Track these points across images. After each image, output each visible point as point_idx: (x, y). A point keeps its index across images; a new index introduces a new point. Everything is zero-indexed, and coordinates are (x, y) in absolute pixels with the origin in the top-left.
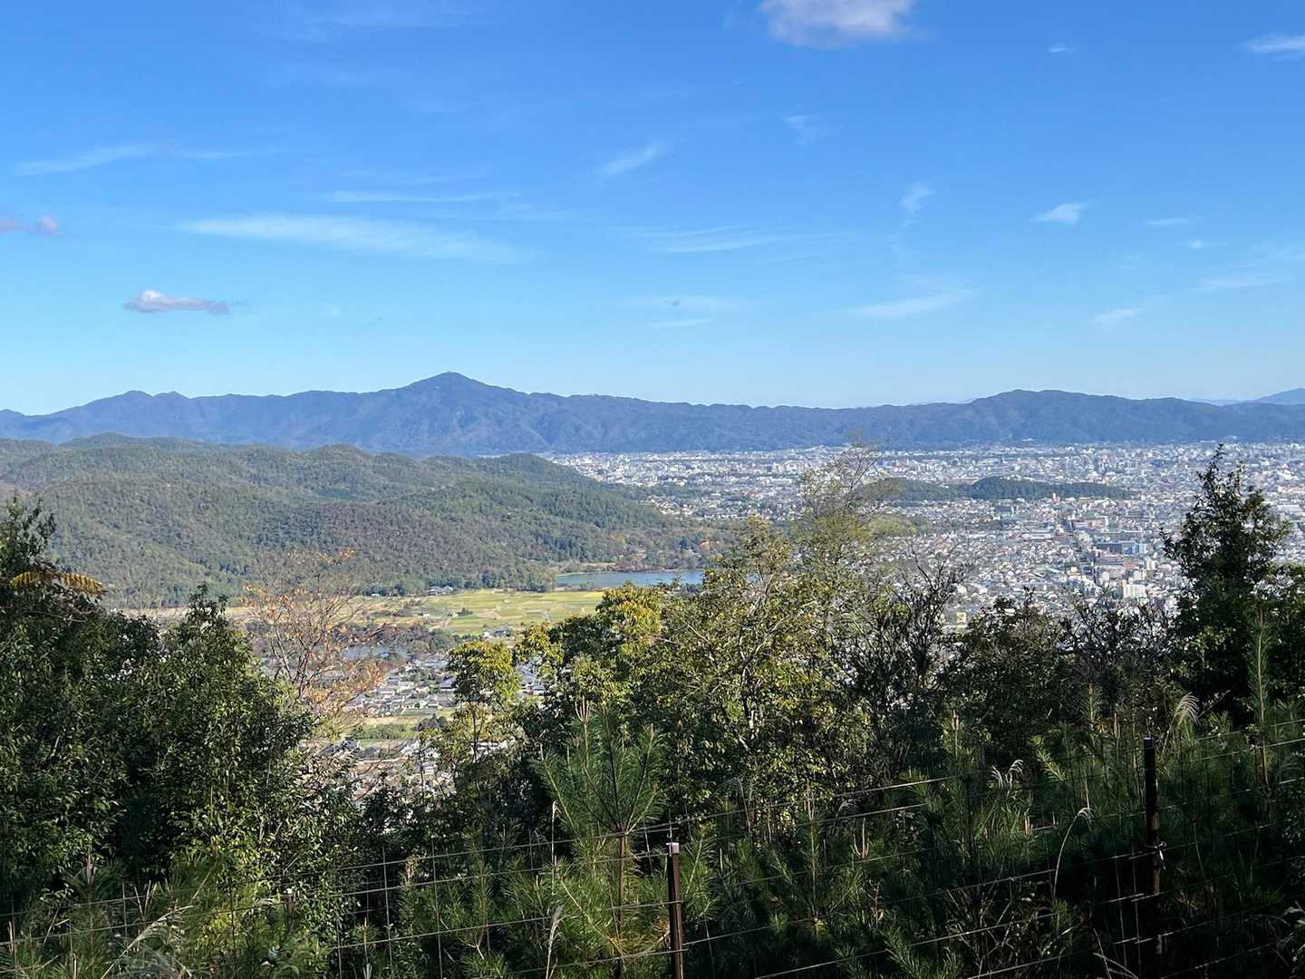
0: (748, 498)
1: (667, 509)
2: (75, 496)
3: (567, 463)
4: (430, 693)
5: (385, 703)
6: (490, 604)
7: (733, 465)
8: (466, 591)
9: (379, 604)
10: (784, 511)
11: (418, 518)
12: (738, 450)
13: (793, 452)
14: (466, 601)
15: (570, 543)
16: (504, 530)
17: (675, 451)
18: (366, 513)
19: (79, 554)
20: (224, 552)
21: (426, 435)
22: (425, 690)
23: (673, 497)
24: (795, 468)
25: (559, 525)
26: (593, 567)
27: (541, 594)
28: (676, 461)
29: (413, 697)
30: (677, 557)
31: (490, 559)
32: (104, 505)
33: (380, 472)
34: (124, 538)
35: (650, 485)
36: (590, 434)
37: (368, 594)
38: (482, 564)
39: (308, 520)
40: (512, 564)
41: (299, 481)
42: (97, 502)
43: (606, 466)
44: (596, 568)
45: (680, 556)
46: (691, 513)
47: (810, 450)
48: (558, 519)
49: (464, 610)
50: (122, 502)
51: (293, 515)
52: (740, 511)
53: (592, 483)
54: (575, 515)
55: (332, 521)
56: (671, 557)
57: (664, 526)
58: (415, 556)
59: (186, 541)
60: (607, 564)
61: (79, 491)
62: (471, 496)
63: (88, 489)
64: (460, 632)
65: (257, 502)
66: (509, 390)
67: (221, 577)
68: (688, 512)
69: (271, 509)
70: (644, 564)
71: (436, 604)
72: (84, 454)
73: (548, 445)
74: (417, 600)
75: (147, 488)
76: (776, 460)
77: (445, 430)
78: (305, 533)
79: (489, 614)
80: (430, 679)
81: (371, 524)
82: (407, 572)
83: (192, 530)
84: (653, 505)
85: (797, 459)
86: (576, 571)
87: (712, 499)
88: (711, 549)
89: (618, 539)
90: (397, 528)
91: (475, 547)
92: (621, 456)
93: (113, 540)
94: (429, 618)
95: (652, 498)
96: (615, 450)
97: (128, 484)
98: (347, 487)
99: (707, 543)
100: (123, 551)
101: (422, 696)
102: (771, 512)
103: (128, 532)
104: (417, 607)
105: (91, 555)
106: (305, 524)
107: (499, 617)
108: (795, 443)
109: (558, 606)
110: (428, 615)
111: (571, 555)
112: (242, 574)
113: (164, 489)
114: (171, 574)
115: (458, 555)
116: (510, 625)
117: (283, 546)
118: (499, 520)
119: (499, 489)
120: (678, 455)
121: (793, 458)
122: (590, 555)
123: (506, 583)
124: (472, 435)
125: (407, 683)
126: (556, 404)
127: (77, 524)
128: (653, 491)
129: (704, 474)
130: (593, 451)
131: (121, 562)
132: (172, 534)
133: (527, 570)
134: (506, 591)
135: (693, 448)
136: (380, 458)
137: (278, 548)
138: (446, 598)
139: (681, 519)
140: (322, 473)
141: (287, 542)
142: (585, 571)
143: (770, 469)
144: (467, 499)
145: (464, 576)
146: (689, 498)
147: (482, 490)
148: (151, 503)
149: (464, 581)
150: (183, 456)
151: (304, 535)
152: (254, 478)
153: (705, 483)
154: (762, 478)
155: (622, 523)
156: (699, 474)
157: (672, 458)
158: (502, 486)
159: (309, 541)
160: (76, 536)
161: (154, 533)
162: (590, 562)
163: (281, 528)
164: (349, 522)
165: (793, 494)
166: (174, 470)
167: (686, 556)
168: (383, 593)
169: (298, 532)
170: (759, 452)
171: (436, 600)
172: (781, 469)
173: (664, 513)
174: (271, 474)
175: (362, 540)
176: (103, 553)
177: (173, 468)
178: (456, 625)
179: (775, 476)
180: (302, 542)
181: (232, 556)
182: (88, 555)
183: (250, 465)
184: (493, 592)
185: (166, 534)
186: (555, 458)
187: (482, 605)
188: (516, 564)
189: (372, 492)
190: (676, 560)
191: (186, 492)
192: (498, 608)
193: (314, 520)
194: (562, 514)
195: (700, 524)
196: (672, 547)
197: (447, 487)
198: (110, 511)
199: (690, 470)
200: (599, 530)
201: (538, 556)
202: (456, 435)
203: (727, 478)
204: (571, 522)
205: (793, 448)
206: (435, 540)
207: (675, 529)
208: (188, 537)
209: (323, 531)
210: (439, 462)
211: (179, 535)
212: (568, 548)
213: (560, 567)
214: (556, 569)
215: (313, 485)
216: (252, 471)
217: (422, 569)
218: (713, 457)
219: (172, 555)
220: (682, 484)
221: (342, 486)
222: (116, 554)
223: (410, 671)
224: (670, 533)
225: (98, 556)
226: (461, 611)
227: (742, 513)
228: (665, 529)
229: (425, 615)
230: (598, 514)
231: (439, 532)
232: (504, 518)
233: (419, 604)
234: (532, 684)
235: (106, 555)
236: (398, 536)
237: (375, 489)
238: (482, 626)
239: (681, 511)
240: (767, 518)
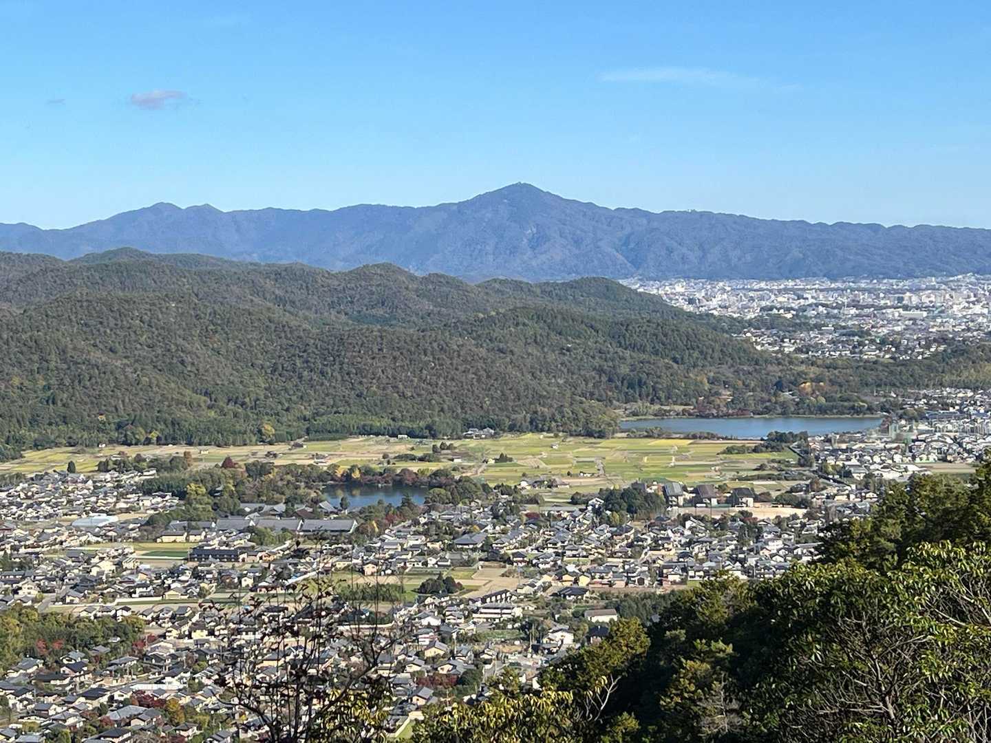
0: (868, 333)
1: (763, 344)
2: (67, 316)
3: (655, 292)
4: (443, 550)
5: (387, 560)
6: (535, 450)
7: (855, 296)
8: (510, 435)
9: (402, 446)
10: (910, 349)
11: (455, 347)
12: (864, 278)
13: (933, 281)
14: (507, 446)
15: (640, 381)
16: (562, 364)
17: (787, 279)
18: (397, 341)
19: (67, 382)
20: (232, 383)
21: (491, 258)
22: (437, 545)
23: (775, 331)
24: (933, 299)
25: (629, 361)
26: (665, 411)
27: (598, 440)
28: (786, 290)
29: (422, 554)
30: (769, 401)
31: (539, 398)
32: (99, 326)
33: (425, 296)
34: (118, 363)
35: (748, 317)
36: (684, 259)
37: (394, 435)
38: (531, 403)
39: (330, 347)
40: (567, 405)
41: (332, 305)
42: (92, 322)
43: (700, 295)
44: (670, 411)
45: (773, 399)
46: (792, 349)
47: (956, 278)
48: (628, 353)
49: (502, 455)
50: (119, 322)
51: (312, 341)
52: (855, 347)
53: (678, 312)
54: (649, 348)
55: (357, 349)
56: (763, 401)
57: (757, 364)
58: (452, 392)
59: (189, 369)
60: (683, 407)
61: (71, 309)
62: (524, 324)
63: (81, 306)
64: (492, 481)
65: (273, 326)
66: (590, 205)
67: (226, 410)
68: (789, 348)
69: (289, 336)
70: (728, 408)
71: (472, 448)
72: (89, 269)
73: (633, 270)
74: (448, 443)
75: (148, 306)
76: (910, 291)
77: (514, 250)
78: (326, 363)
79: (531, 462)
80: (446, 533)
81: (402, 353)
82: (442, 410)
83: (198, 357)
84: (748, 340)
85: (938, 289)
86: (645, 415)
87: (821, 334)
88: (814, 392)
89: (698, 378)
90: (431, 359)
91: (522, 383)
92: (721, 284)
93: (105, 365)
94: (459, 465)
95: (748, 332)
96: (713, 277)
97: (127, 301)
98: (386, 312)
99: (808, 384)
100: (116, 378)
101: (432, 553)
102: (893, 349)
103: (125, 357)
104: (449, 451)
105: (80, 382)
106: (326, 352)
107: (543, 465)
108: (935, 270)
109: (618, 454)
110: (459, 461)
111: (640, 395)
112: (252, 408)
113: (167, 308)
114: (169, 406)
115: (502, 392)
116: (554, 475)
117: (300, 377)
118: (557, 352)
119: (559, 317)
120: (790, 284)
121: (933, 288)
122: (662, 395)
123: (558, 426)
124: (543, 257)
125: (417, 537)
126: (645, 221)
127: (66, 346)
128: (750, 323)
129: (817, 305)
130: (687, 278)
131: (113, 391)
132: (175, 361)
133: (584, 411)
134: (556, 436)
135: (810, 274)
136: (426, 280)
137: (295, 380)
138: (483, 442)
139: (780, 356)
140: (358, 296)
141: (305, 373)
142: (656, 415)
143: (900, 300)
144: (521, 327)
145: (508, 417)
146: (795, 332)
147: (538, 318)
148: (153, 324)
149: (508, 423)
150: (199, 274)
151: (324, 365)
152: (279, 300)
153: (818, 316)
154: (889, 311)
155: (705, 359)
156: (810, 305)
157: (782, 286)
158: (562, 314)
159: (329, 371)
160: (64, 361)
161: (155, 359)
162: (662, 405)
163: (299, 356)
164: (376, 351)
165: (926, 330)
166: (188, 289)
167: (782, 399)
168: (411, 435)
169: (318, 361)
170: (891, 281)
171: (472, 443)
172: (915, 300)
173: (759, 348)
174: (299, 295)
175: (390, 372)
176: (93, 380)
177: (187, 286)
178: (492, 472)
179: (906, 308)
180: (322, 373)
181: (241, 387)
182: (76, 383)
183: (277, 285)
184: (541, 437)
185: (168, 361)
186: (641, 286)
187: (526, 451)
188: (572, 404)
189: (414, 318)
190: (768, 404)
191: (192, 312)
192: (545, 455)
193: (336, 348)
194: (633, 347)
195: (802, 362)
196: (765, 389)
197: (498, 313)
198: (105, 332)
199: (802, 301)
200: (675, 366)
201: (601, 396)
202: (525, 258)
203: (846, 310)
204: (643, 356)
205: (933, 276)
206: (476, 374)
207: (770, 368)
208: (193, 364)
209: (346, 360)
210: (497, 286)
211: (182, 362)
212: (637, 387)
213: (626, 410)
214: (620, 412)
215: (348, 310)
216: (277, 292)
217: (459, 408)
218: (833, 286)
219: (173, 385)
220: (789, 316)
221: (380, 312)
222: (108, 380)
223: (425, 524)
224: (763, 371)
225: (88, 384)
226: (498, 457)
227: (857, 350)
228: (757, 367)
229: (456, 461)
230: (676, 348)
231: (480, 364)
232: (563, 351)
233: (449, 448)
234: (566, 543)
235: (96, 382)
236: (433, 368)
237: (417, 314)
238: (521, 474)
239: (781, 346)
240: (887, 356)
